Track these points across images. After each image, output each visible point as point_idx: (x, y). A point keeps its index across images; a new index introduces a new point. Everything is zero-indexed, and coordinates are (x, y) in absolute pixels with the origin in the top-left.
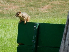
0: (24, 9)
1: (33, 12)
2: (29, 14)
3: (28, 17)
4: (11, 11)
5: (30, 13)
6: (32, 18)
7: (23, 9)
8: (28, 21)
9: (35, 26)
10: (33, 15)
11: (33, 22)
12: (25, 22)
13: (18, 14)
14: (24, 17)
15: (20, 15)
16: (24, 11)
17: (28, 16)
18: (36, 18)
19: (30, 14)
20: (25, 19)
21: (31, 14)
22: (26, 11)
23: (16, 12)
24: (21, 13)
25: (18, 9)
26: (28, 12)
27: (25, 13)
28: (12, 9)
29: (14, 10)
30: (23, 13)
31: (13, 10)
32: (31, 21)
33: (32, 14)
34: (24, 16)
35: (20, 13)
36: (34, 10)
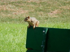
0: (33, 14)
1: (43, 17)
2: (38, 19)
4: (20, 15)
5: (39, 18)
6: (41, 22)
7: (32, 14)
8: (37, 26)
9: (44, 31)
10: (42, 20)
11: (42, 27)
12: (34, 27)
13: (27, 19)
14: (33, 22)
15: (29, 20)
16: (33, 16)
17: (37, 21)
18: (45, 23)
19: (39, 19)
20: (34, 23)
21: (40, 19)
22: (35, 15)
25: (27, 14)
26: (37, 17)
27: (34, 18)
28: (21, 14)
29: (23, 14)
31: (22, 14)
32: (40, 26)
33: (41, 19)
34: (33, 21)
35: (29, 18)
36: (43, 14)
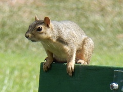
0: (65, 8)
1: (108, 19)
2: (88, 29)
3: (84, 42)
4: (7, 14)
5: (92, 26)
6: (100, 45)
7: (58, 8)
8: (82, 62)
9: (115, 85)
10: (104, 33)
11: (104, 64)
12: (72, 65)
13: (40, 29)
14: (66, 44)
15: (49, 33)
16: (67, 15)
17: (84, 36)
18: (119, 48)
19: (93, 30)
20: (71, 49)
21: (99, 31)
22: (73, 14)
23: (27, 21)
24: (52, 24)
25: (37, 7)
26: (83, 20)
28: (11, 6)
29: (20, 8)
30: (61, 25)
31: (15, 9)
33: (102, 29)
34: (65, 38)
35: (46, 22)
36: (109, 9)
